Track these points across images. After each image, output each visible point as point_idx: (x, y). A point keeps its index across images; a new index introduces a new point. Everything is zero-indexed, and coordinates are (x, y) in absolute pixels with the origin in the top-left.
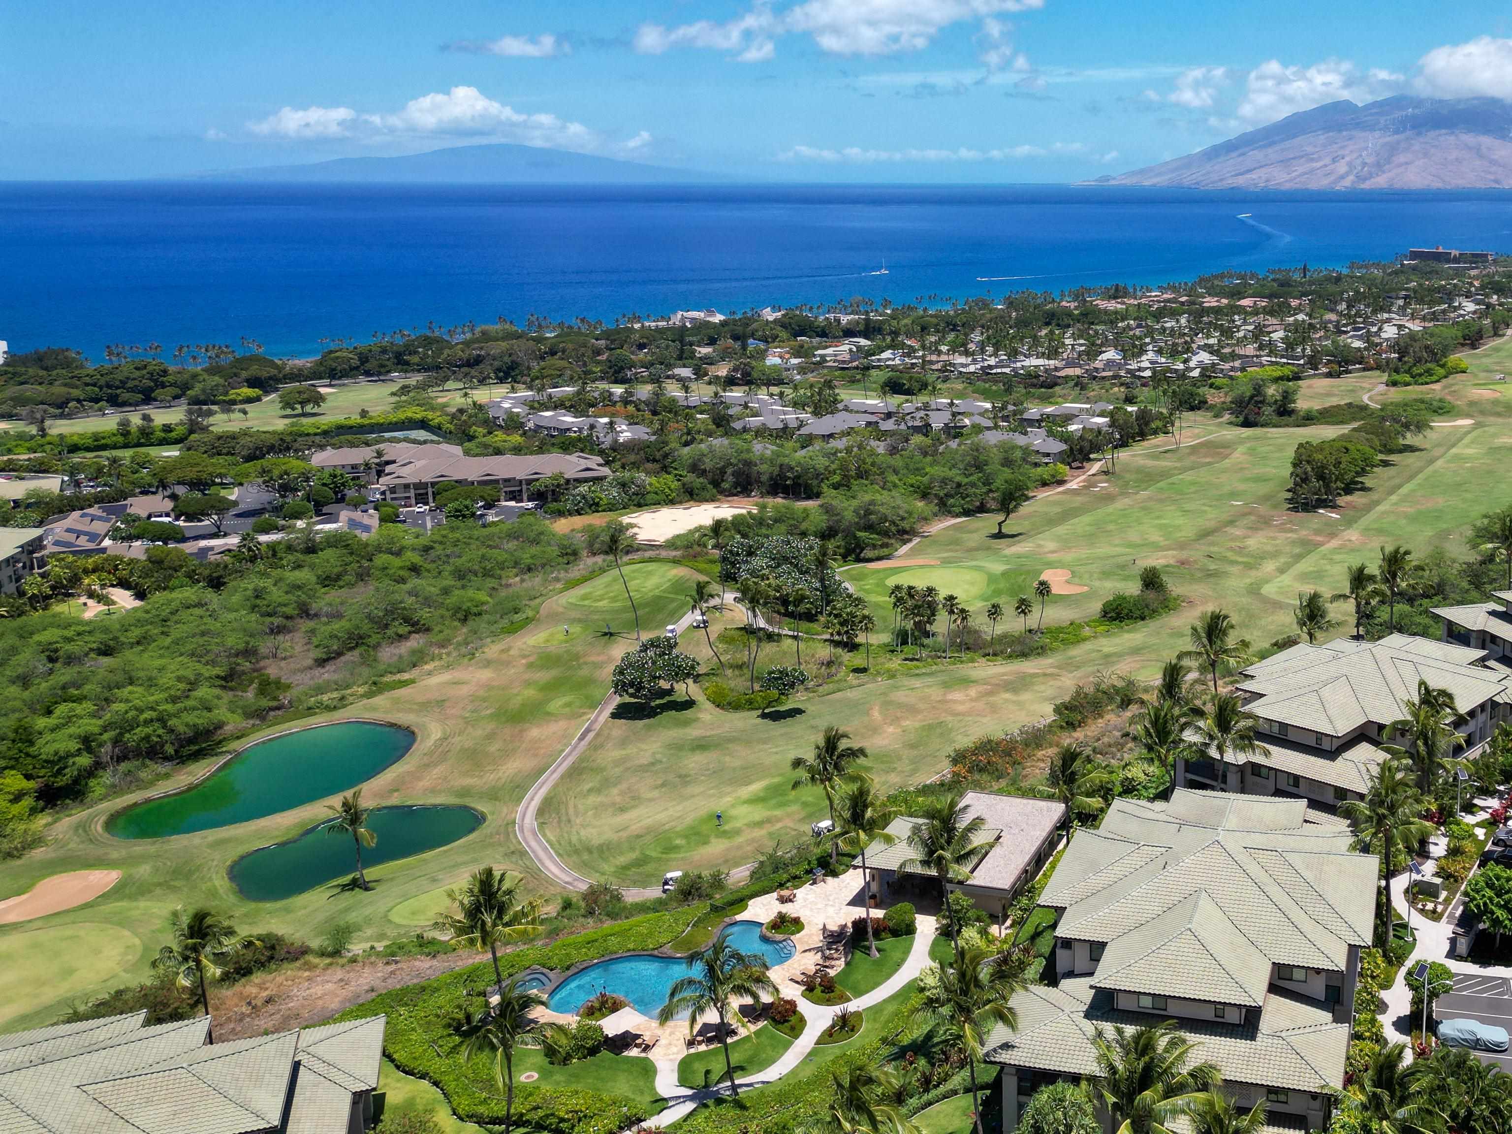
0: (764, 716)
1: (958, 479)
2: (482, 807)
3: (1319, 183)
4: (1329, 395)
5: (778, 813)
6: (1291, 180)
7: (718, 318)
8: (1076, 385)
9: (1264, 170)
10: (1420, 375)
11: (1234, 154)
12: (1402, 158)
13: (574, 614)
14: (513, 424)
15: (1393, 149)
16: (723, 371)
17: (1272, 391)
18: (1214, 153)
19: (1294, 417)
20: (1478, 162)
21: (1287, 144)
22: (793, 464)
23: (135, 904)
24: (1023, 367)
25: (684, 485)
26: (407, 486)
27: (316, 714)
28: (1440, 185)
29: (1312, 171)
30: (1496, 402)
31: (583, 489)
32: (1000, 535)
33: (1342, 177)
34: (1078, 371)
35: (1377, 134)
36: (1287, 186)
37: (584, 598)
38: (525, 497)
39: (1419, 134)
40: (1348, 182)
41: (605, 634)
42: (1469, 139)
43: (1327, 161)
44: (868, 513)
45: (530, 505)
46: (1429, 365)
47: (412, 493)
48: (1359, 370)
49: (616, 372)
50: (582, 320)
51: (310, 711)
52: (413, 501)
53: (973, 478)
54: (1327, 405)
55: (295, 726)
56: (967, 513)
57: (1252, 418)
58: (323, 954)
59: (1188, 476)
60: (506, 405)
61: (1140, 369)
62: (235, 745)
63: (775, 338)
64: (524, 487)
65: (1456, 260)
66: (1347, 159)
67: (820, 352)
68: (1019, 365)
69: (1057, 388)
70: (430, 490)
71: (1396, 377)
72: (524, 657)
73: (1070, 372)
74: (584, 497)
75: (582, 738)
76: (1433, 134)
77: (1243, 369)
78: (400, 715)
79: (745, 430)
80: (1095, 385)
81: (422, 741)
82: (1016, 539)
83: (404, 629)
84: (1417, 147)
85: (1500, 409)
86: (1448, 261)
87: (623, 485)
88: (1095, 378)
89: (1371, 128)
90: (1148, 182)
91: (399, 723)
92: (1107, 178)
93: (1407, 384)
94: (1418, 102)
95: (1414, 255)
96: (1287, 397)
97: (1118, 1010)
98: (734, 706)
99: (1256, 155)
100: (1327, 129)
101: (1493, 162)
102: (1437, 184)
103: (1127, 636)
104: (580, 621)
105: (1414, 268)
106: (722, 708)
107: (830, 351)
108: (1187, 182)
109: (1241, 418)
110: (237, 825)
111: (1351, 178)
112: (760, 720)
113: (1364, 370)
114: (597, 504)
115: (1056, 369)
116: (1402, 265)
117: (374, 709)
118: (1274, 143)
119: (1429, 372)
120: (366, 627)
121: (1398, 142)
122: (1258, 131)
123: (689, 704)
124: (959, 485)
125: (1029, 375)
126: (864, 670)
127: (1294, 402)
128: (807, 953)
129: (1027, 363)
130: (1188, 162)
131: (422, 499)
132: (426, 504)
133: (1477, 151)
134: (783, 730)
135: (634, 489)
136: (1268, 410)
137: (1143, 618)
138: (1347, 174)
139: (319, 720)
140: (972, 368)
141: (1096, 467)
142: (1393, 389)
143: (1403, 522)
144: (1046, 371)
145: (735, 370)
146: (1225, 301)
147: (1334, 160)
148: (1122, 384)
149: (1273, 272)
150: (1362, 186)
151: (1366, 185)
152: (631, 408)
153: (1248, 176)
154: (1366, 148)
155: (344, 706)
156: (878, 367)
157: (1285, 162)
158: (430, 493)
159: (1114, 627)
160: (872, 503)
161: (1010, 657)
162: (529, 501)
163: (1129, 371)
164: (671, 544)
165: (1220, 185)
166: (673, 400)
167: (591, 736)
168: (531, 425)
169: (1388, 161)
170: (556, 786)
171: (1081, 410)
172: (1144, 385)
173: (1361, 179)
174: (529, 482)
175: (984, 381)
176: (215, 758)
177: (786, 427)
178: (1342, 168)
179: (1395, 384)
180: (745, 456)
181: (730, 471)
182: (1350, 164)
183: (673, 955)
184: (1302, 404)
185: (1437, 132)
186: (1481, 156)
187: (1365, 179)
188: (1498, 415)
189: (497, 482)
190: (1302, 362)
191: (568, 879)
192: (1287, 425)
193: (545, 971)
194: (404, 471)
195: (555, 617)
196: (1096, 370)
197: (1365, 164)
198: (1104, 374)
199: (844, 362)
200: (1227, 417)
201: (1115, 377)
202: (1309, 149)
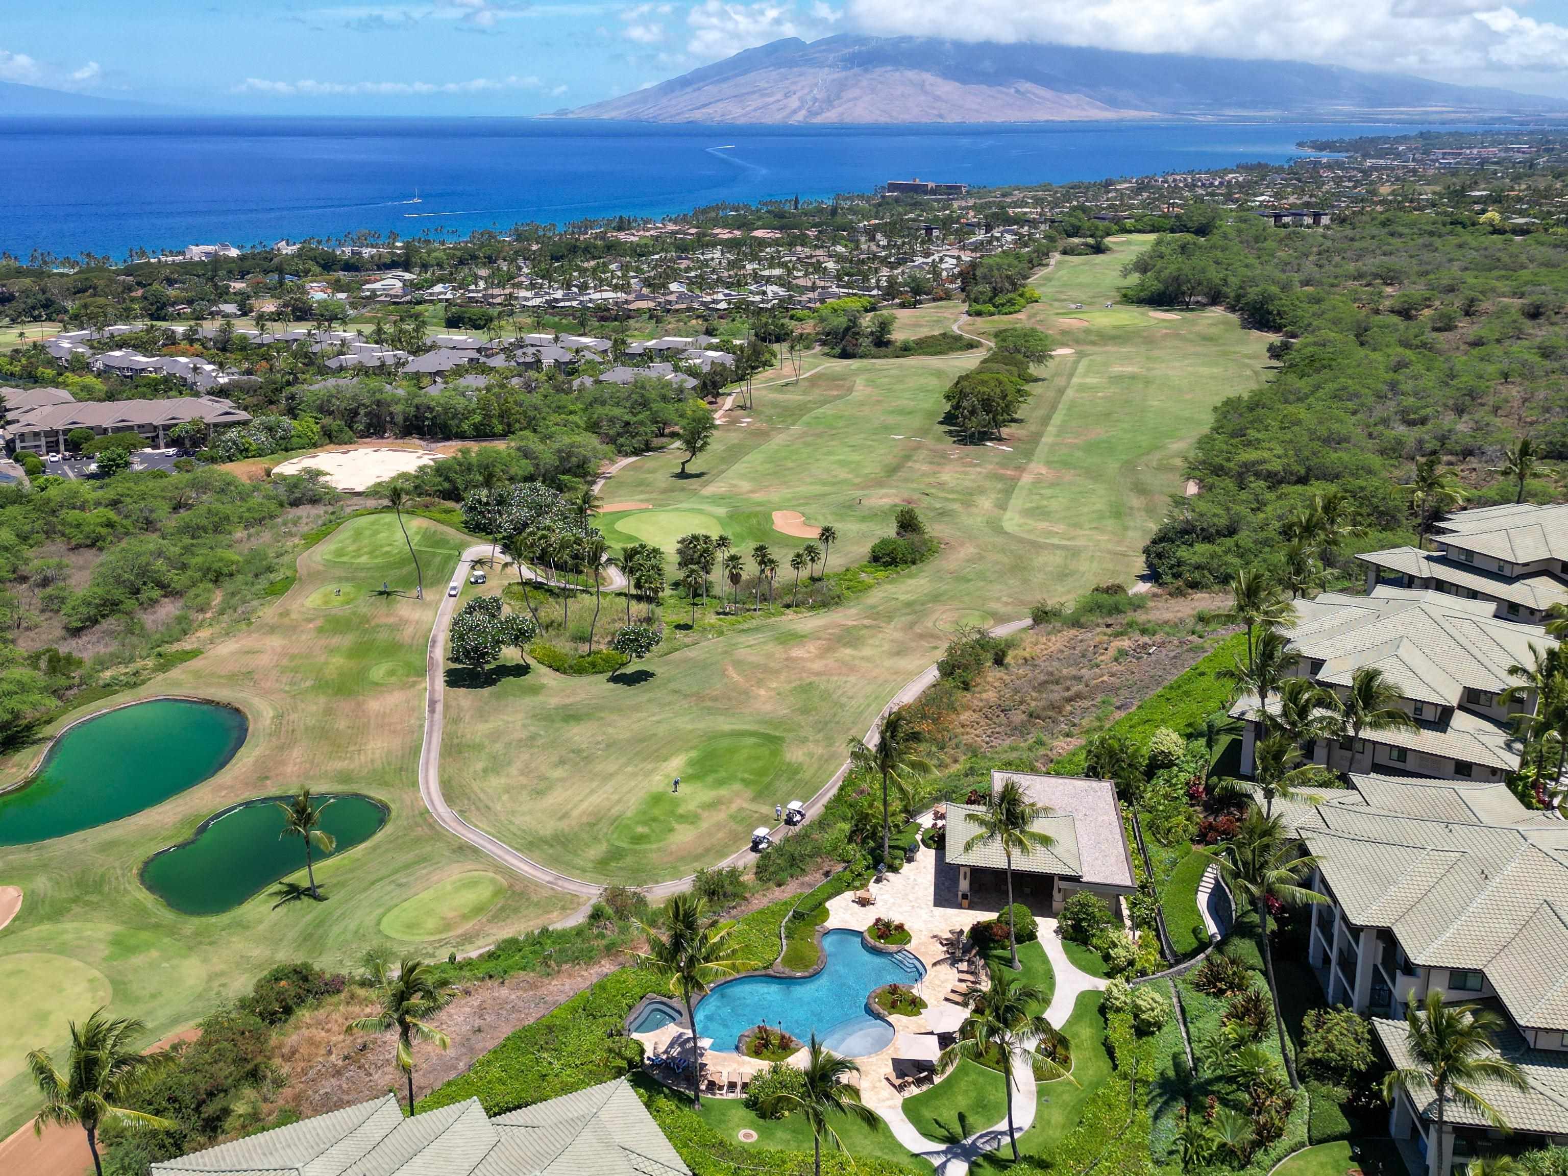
0: (615, 679)
1: (627, 418)
2: (378, 794)
3: (773, 117)
4: (917, 325)
5: (723, 792)
6: (744, 115)
7: (234, 253)
8: (651, 318)
9: (720, 105)
10: (1003, 305)
11: (689, 89)
12: (854, 93)
13: (338, 572)
14: (79, 365)
15: (842, 86)
16: (270, 306)
17: (867, 321)
18: (670, 87)
19: (890, 349)
20: (923, 98)
21: (741, 80)
22: (433, 404)
23: (60, 926)
24: (591, 301)
25: (323, 427)
26: (36, 435)
27: (116, 692)
28: (888, 120)
29: (765, 106)
30: (1087, 331)
31: (233, 434)
32: (683, 475)
33: (795, 112)
34: (651, 305)
35: (826, 70)
36: (742, 121)
37: (340, 553)
38: (162, 444)
39: (866, 70)
40: (800, 117)
41: (381, 593)
42: (911, 74)
43: (779, 96)
44: (570, 455)
45: (171, 451)
46: (1010, 295)
47: (43, 442)
48: (929, 301)
49: (158, 309)
50: (88, 255)
51: (108, 689)
52: (44, 450)
53: (641, 417)
54: (921, 336)
55: (102, 706)
56: (636, 452)
57: (850, 349)
58: (364, 983)
59: (827, 410)
60: (66, 344)
61: (715, 302)
62: (47, 731)
63: (307, 272)
64: (161, 433)
65: (934, 192)
66: (799, 94)
67: (368, 286)
68: (586, 298)
69: (631, 322)
70: (61, 438)
71: (978, 307)
72: (310, 621)
73: (643, 304)
74: (234, 443)
75: (432, 711)
76: (879, 70)
77: (822, 301)
78: (213, 690)
79: (341, 368)
80: (669, 318)
81: (256, 721)
82: (705, 478)
83: (156, 593)
84: (864, 83)
85: (1093, 338)
86: (926, 193)
87: (270, 429)
88: (668, 311)
89: (821, 66)
90: (607, 116)
91: (217, 699)
92: (564, 112)
93: (992, 314)
94: (861, 40)
95: (893, 187)
96: (884, 326)
97: (1535, 1050)
98: (578, 670)
99: (711, 90)
100: (778, 65)
101: (937, 98)
102: (883, 119)
103: (912, 582)
104: (347, 579)
105: (897, 200)
106: (565, 672)
107: (377, 285)
108: (643, 116)
109: (838, 350)
110: (110, 824)
111: (803, 112)
112: (612, 685)
113: (934, 300)
114: (247, 450)
115: (627, 302)
116: (883, 197)
117: (177, 684)
118: (727, 79)
119: (1011, 302)
120: (118, 593)
121: (846, 78)
122: (711, 67)
123: (521, 670)
124: (627, 424)
125: (598, 308)
126: (687, 627)
127: (889, 332)
128: (938, 967)
129: (597, 296)
130: (645, 96)
131: (53, 447)
132: (58, 452)
133: (922, 86)
134: (647, 696)
135: (280, 433)
136: (865, 342)
137: (914, 563)
138: (800, 108)
139: (124, 698)
140: (536, 302)
141: (729, 402)
142: (978, 319)
143: (1079, 454)
144: (616, 303)
145: (285, 305)
146: (738, 233)
147: (786, 96)
148: (698, 317)
149: (766, 204)
150: (815, 121)
151: (818, 120)
152: (197, 346)
153: (704, 110)
154: (816, 84)
155: (143, 682)
156: (431, 301)
157: (739, 98)
158: (61, 441)
159: (891, 572)
160: (572, 445)
161: (812, 608)
162: (167, 446)
163: (704, 304)
164: (374, 492)
165: (679, 119)
166: (244, 338)
167: (439, 707)
168: (99, 365)
169: (838, 97)
170: (442, 768)
171: (686, 343)
172: (721, 317)
173: (811, 113)
174: (167, 428)
175: (552, 315)
176: (35, 747)
177: (383, 365)
178: (794, 103)
179: (979, 314)
180: (378, 396)
181: (362, 411)
182: (802, 100)
183: (793, 974)
184: (898, 336)
185: (883, 69)
186: (926, 93)
187: (817, 114)
188: (1093, 343)
189: (131, 428)
190: (875, 292)
191: (548, 878)
192: (886, 357)
193: (665, 999)
194: (30, 418)
195: (317, 577)
196: (670, 302)
197: (815, 100)
198: (677, 307)
199: (396, 296)
200: (818, 348)
201: (689, 309)
202: (763, 84)
